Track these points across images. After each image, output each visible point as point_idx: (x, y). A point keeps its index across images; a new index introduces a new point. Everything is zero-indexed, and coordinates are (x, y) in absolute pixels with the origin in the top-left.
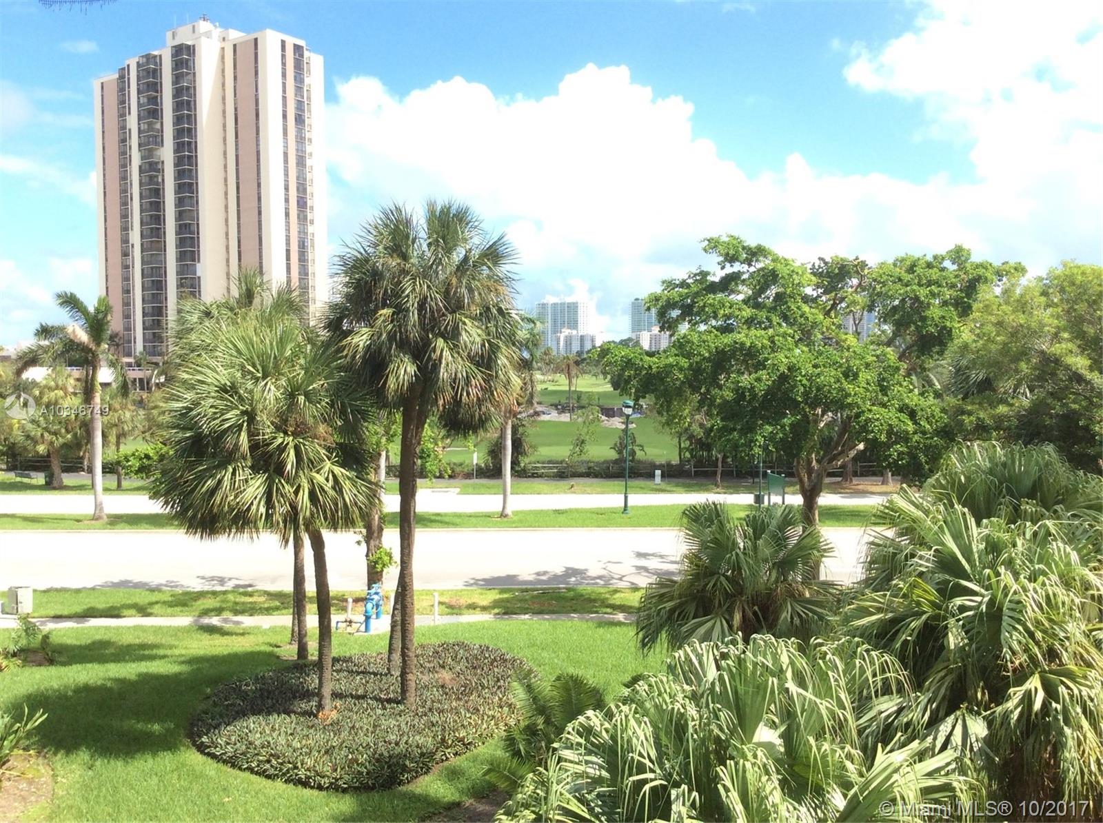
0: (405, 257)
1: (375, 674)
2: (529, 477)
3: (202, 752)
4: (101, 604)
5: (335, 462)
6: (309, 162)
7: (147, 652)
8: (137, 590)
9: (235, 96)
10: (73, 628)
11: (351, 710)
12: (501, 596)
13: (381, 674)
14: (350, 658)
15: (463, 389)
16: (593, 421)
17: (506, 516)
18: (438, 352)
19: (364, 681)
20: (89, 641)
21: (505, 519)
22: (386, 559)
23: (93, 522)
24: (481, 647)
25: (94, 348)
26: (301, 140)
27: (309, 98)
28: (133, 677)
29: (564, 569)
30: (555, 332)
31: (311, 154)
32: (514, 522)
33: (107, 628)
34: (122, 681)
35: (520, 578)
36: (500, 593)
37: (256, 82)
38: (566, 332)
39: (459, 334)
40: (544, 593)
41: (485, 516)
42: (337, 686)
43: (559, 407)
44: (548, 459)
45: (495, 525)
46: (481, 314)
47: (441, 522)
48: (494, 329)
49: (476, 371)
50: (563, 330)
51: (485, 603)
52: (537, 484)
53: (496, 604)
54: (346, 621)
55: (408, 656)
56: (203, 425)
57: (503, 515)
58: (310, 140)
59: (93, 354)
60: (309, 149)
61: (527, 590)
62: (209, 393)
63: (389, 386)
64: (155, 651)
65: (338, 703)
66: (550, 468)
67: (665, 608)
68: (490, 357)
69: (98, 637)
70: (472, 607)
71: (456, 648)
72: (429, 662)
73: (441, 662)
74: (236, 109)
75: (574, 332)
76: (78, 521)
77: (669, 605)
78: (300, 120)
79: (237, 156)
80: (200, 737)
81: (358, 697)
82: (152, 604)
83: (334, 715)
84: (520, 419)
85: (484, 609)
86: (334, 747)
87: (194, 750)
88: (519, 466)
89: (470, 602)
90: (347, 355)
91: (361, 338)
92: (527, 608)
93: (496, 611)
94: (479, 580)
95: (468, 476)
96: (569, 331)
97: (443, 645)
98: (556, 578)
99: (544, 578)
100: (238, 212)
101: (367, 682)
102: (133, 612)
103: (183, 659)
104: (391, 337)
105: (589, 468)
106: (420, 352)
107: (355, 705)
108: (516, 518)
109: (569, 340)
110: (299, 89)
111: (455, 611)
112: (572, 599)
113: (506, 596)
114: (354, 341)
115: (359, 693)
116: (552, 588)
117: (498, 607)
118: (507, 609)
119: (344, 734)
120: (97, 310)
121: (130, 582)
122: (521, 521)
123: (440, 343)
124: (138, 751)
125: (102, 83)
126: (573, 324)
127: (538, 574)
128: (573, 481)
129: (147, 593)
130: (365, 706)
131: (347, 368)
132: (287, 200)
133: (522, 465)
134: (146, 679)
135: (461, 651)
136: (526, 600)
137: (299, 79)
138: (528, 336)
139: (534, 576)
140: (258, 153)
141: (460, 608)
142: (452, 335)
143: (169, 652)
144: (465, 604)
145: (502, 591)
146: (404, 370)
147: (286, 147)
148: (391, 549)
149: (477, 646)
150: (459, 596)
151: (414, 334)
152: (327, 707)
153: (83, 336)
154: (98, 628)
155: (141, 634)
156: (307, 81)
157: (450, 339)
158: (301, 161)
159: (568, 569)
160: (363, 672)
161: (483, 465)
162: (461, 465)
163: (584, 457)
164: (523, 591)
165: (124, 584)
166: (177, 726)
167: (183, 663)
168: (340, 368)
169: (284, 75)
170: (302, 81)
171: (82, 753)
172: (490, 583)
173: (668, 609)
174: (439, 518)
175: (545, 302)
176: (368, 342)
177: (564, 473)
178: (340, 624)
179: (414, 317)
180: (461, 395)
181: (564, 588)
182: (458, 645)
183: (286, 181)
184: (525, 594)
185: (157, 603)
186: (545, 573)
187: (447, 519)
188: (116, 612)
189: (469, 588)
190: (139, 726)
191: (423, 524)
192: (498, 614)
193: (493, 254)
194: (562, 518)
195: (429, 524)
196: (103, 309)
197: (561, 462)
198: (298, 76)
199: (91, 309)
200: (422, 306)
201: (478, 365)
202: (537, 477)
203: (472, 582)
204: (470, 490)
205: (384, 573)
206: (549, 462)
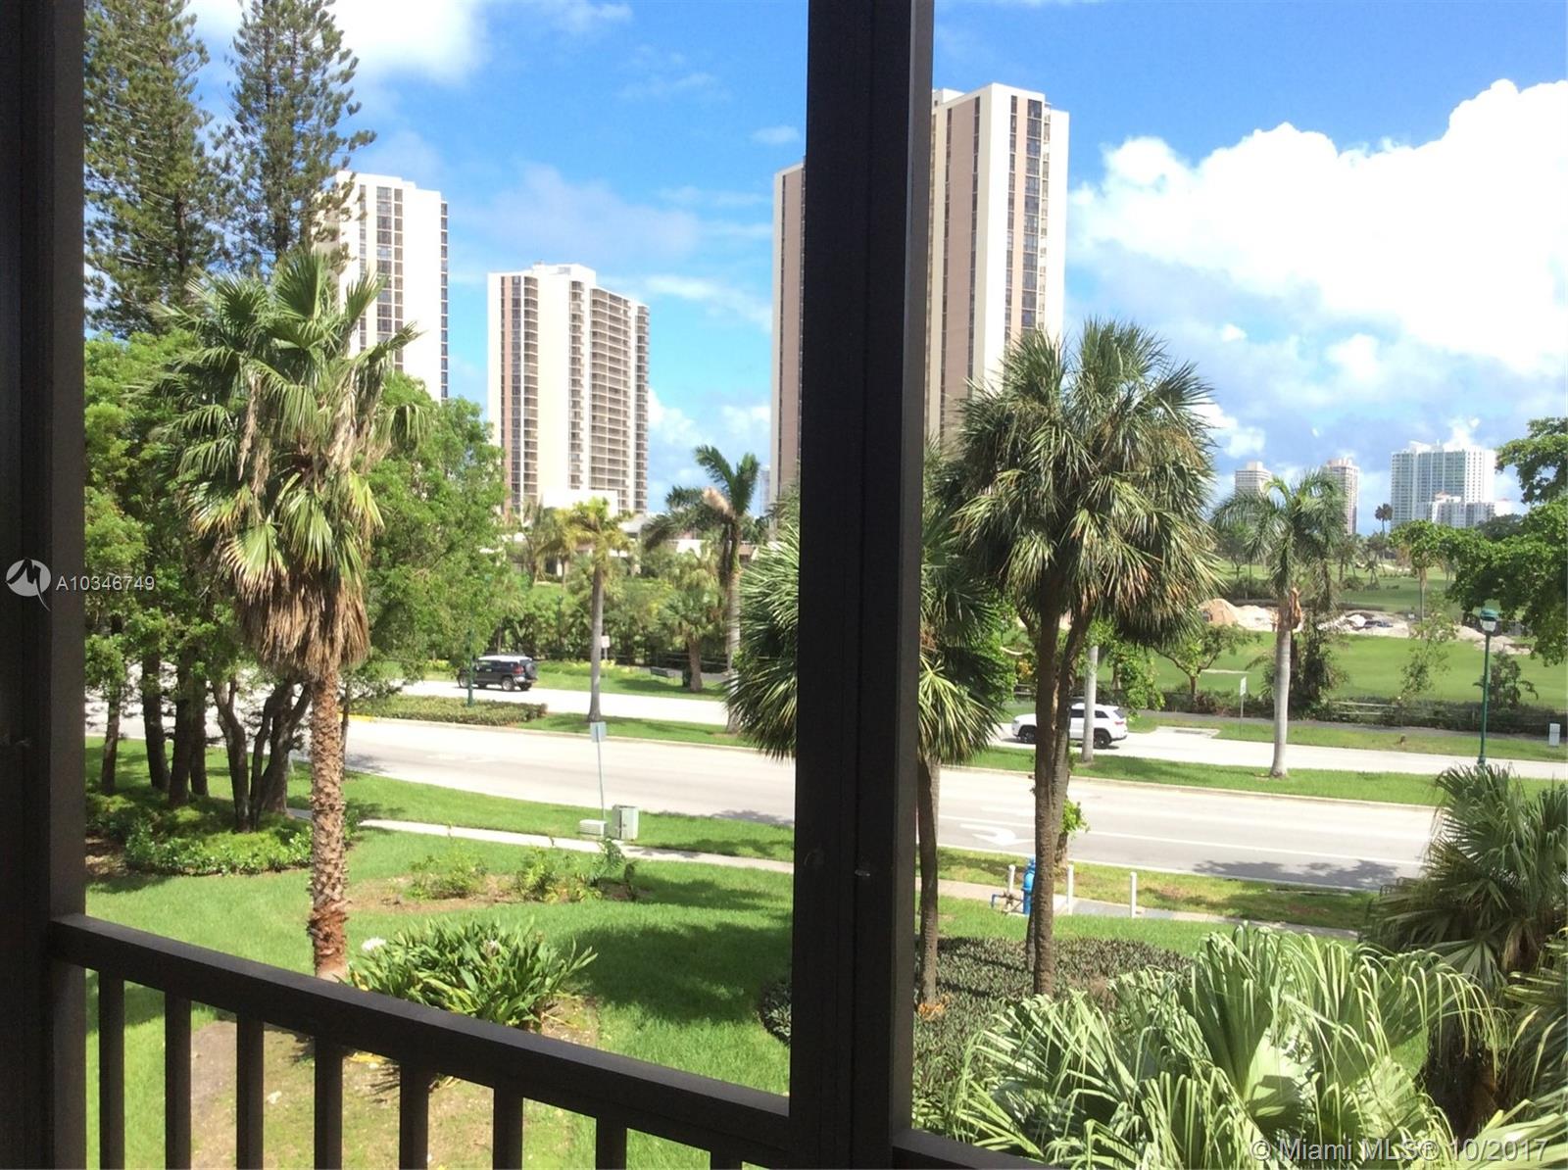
0: (1043, 399)
1: (1008, 967)
2: (1334, 720)
3: (770, 1030)
4: (715, 835)
5: (941, 672)
6: (1041, 263)
7: (746, 901)
8: (759, 825)
9: (947, 180)
10: (676, 863)
11: (964, 1009)
12: (1244, 892)
13: (1017, 969)
14: (982, 941)
15: (1116, 580)
16: (1444, 638)
17: (1279, 775)
18: (1078, 529)
19: (991, 975)
20: (690, 880)
21: (1277, 780)
22: (1072, 817)
23: (726, 736)
24: (1167, 952)
25: (734, 517)
26: (1032, 231)
27: (1046, 173)
28: (712, 927)
29: (1359, 864)
30: (1424, 498)
31: (1044, 251)
32: (1287, 787)
33: (714, 867)
34: (696, 929)
35: (1284, 869)
36: (1244, 887)
37: (976, 157)
38: (1443, 499)
39: (1111, 506)
40: (1313, 894)
41: (1246, 773)
42: (955, 975)
43: (1411, 616)
44: (1368, 695)
45: (1259, 787)
46: (1151, 476)
47: (1176, 775)
48: (1171, 497)
49: (1137, 555)
50: (1437, 496)
51: (1216, 898)
52: (1344, 731)
53: (1233, 902)
54: (1005, 896)
55: (1043, 947)
56: (777, 616)
57: (1273, 773)
58: (1044, 231)
59: (733, 525)
60: (1041, 243)
61: (1286, 888)
62: (786, 576)
63: (1013, 572)
64: (756, 901)
65: (949, 996)
66: (1372, 709)
67: (1395, 921)
68: (1158, 537)
69: (699, 877)
70: (1196, 902)
71: (1131, 950)
72: (1088, 963)
73: (1104, 966)
74: (947, 197)
75: (1457, 499)
76: (709, 733)
77: (1401, 918)
78: (1032, 204)
79: (946, 260)
80: (771, 1011)
81: (977, 994)
82: (773, 843)
83: (939, 1010)
84: (1320, 632)
85: (1213, 906)
86: (930, 1051)
87: (761, 1025)
88: (1319, 703)
89: (1193, 894)
90: (958, 533)
91: (979, 509)
92: (1280, 914)
93: (1231, 912)
94: (1218, 865)
95: (1234, 712)
96: (1448, 497)
97: (1112, 942)
98: (1342, 875)
99: (1322, 873)
100: (944, 335)
101: (995, 976)
102: (750, 850)
103: (779, 913)
104: (1016, 508)
105: (1436, 713)
106: (1058, 529)
107: (971, 1002)
108: (1293, 780)
109: (1447, 512)
110: (1032, 165)
111: (1169, 904)
112: (1357, 909)
113: (1251, 892)
114: (969, 513)
115: (980, 989)
116: (1328, 890)
117: (1234, 907)
118: (1248, 910)
119: (948, 1038)
120: (742, 470)
121: (753, 814)
122: (1301, 785)
123: (1082, 517)
124: (696, 1017)
125: (784, 177)
126: (1457, 486)
127: (1314, 866)
128: (1405, 732)
129: (771, 829)
130: (984, 1005)
131: (962, 549)
132: (1008, 317)
133: (1324, 701)
134: (727, 929)
135: (1137, 956)
136: (1282, 902)
137: (1033, 147)
138: (1321, 506)
139: (1306, 869)
140: (973, 254)
141: (1176, 900)
142: (1100, 507)
143: (769, 904)
144: (1186, 895)
145: (1247, 885)
146: (1033, 552)
147: (1011, 243)
148: (1079, 804)
149: (1163, 951)
150: (1180, 883)
151: (1050, 506)
152: (931, 998)
153: (724, 503)
154: (703, 866)
155: (750, 879)
156: (1044, 149)
157: (1099, 511)
158: (1030, 262)
159: (1365, 864)
160: (993, 963)
161: (1260, 698)
162: (1227, 695)
163: (1425, 695)
164: (1280, 888)
165: (747, 816)
166: (748, 993)
167: (780, 918)
168: (951, 549)
169: (1013, 144)
170: (1037, 151)
171: (632, 1008)
172: (1234, 871)
173: (1398, 922)
174: (1174, 770)
175: (1408, 452)
176: (988, 515)
177: (1393, 717)
178: (997, 899)
179: (1047, 480)
180: (1114, 588)
181: (1347, 891)
182: (1133, 946)
183: (1009, 291)
184: (1282, 892)
185: (778, 843)
186: (1324, 866)
187: (1185, 772)
188: (730, 849)
189: (1199, 875)
190: (705, 986)
191: (1146, 777)
192: (1233, 916)
193: (1174, 391)
194: (1369, 786)
195: (1157, 776)
196: (748, 467)
197: (1389, 702)
198: (1032, 144)
199: (734, 470)
200: (1059, 465)
201: (1140, 547)
202: (1348, 721)
203: (1206, 866)
204: (1235, 734)
205: (1069, 837)
206: (1371, 699)
